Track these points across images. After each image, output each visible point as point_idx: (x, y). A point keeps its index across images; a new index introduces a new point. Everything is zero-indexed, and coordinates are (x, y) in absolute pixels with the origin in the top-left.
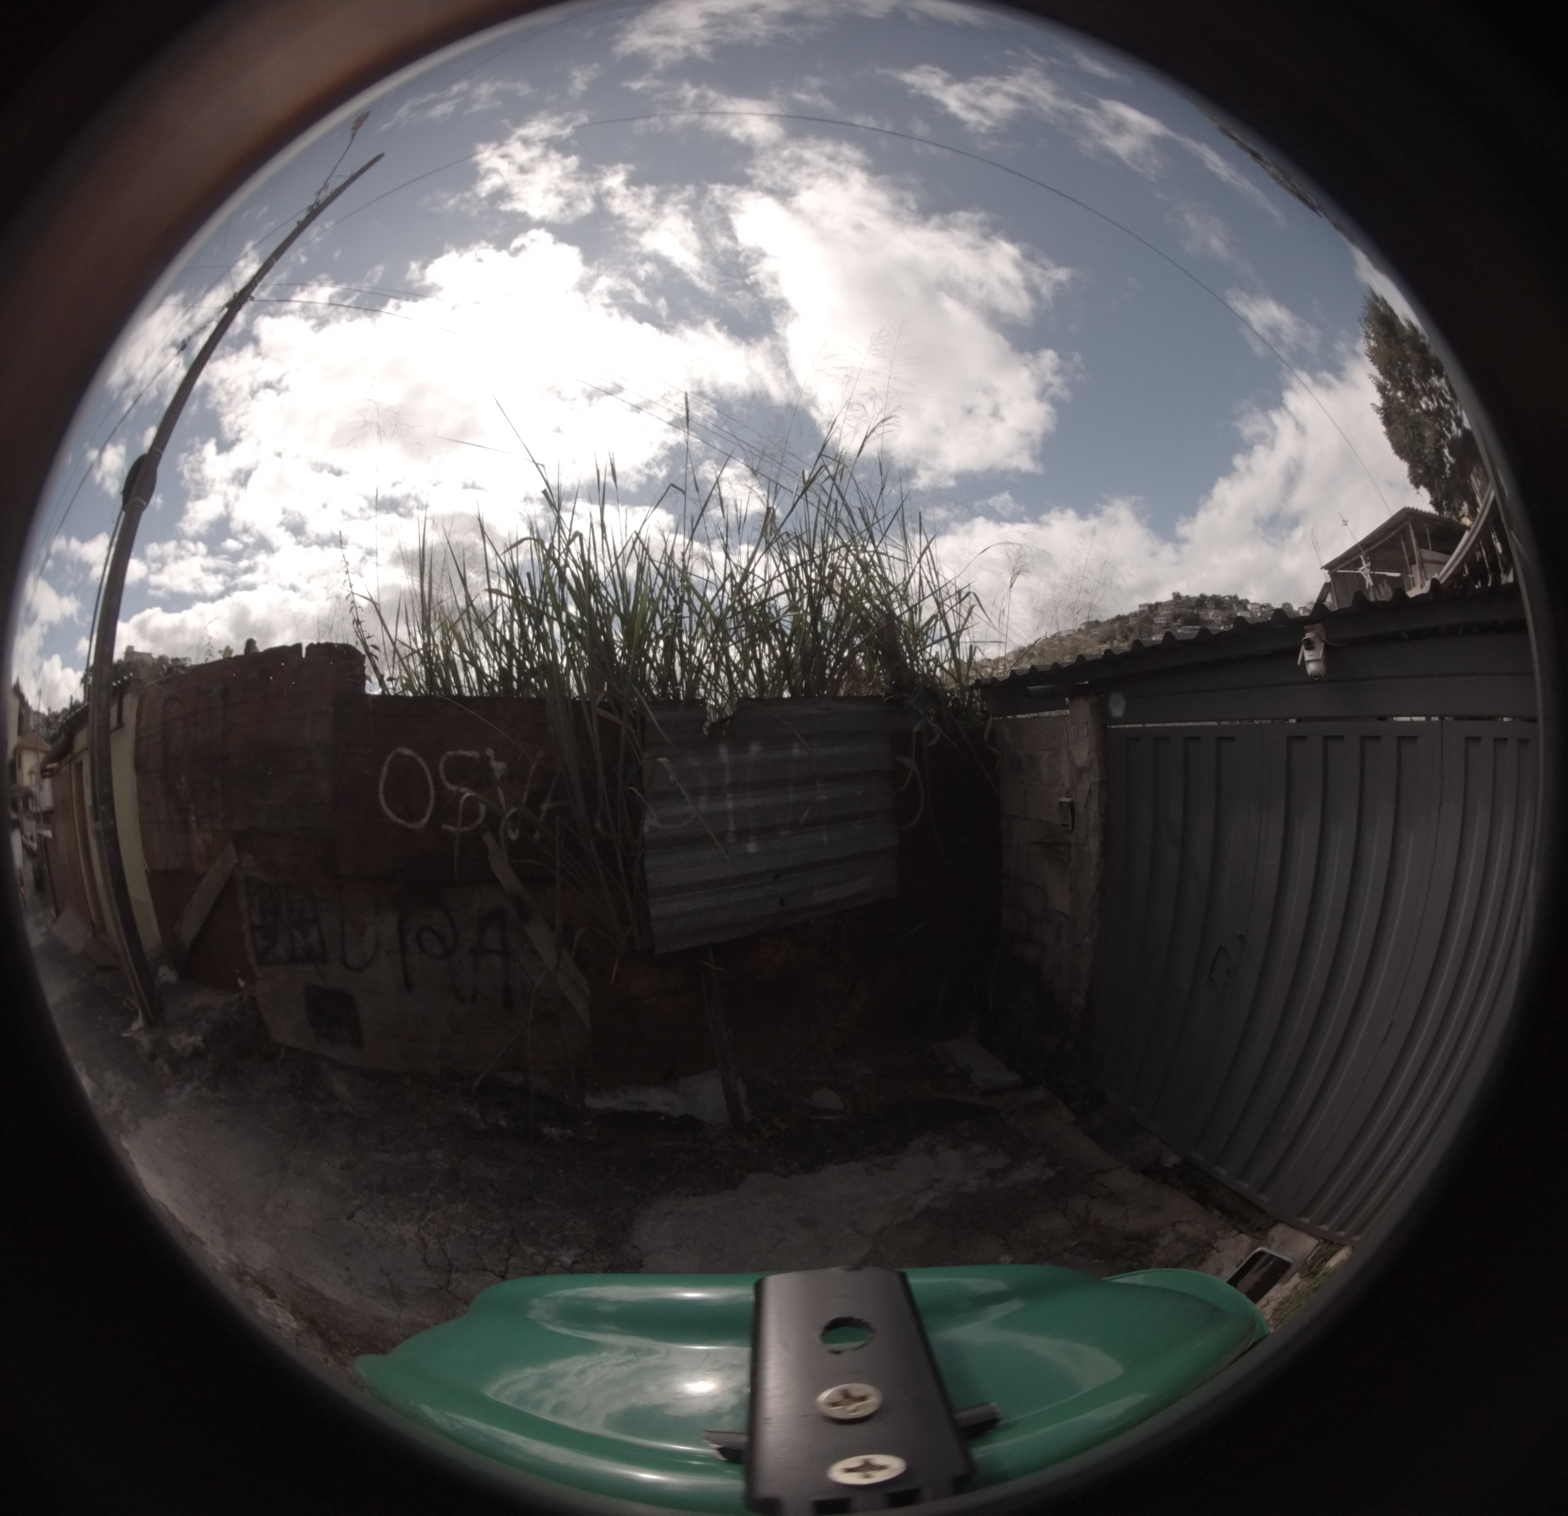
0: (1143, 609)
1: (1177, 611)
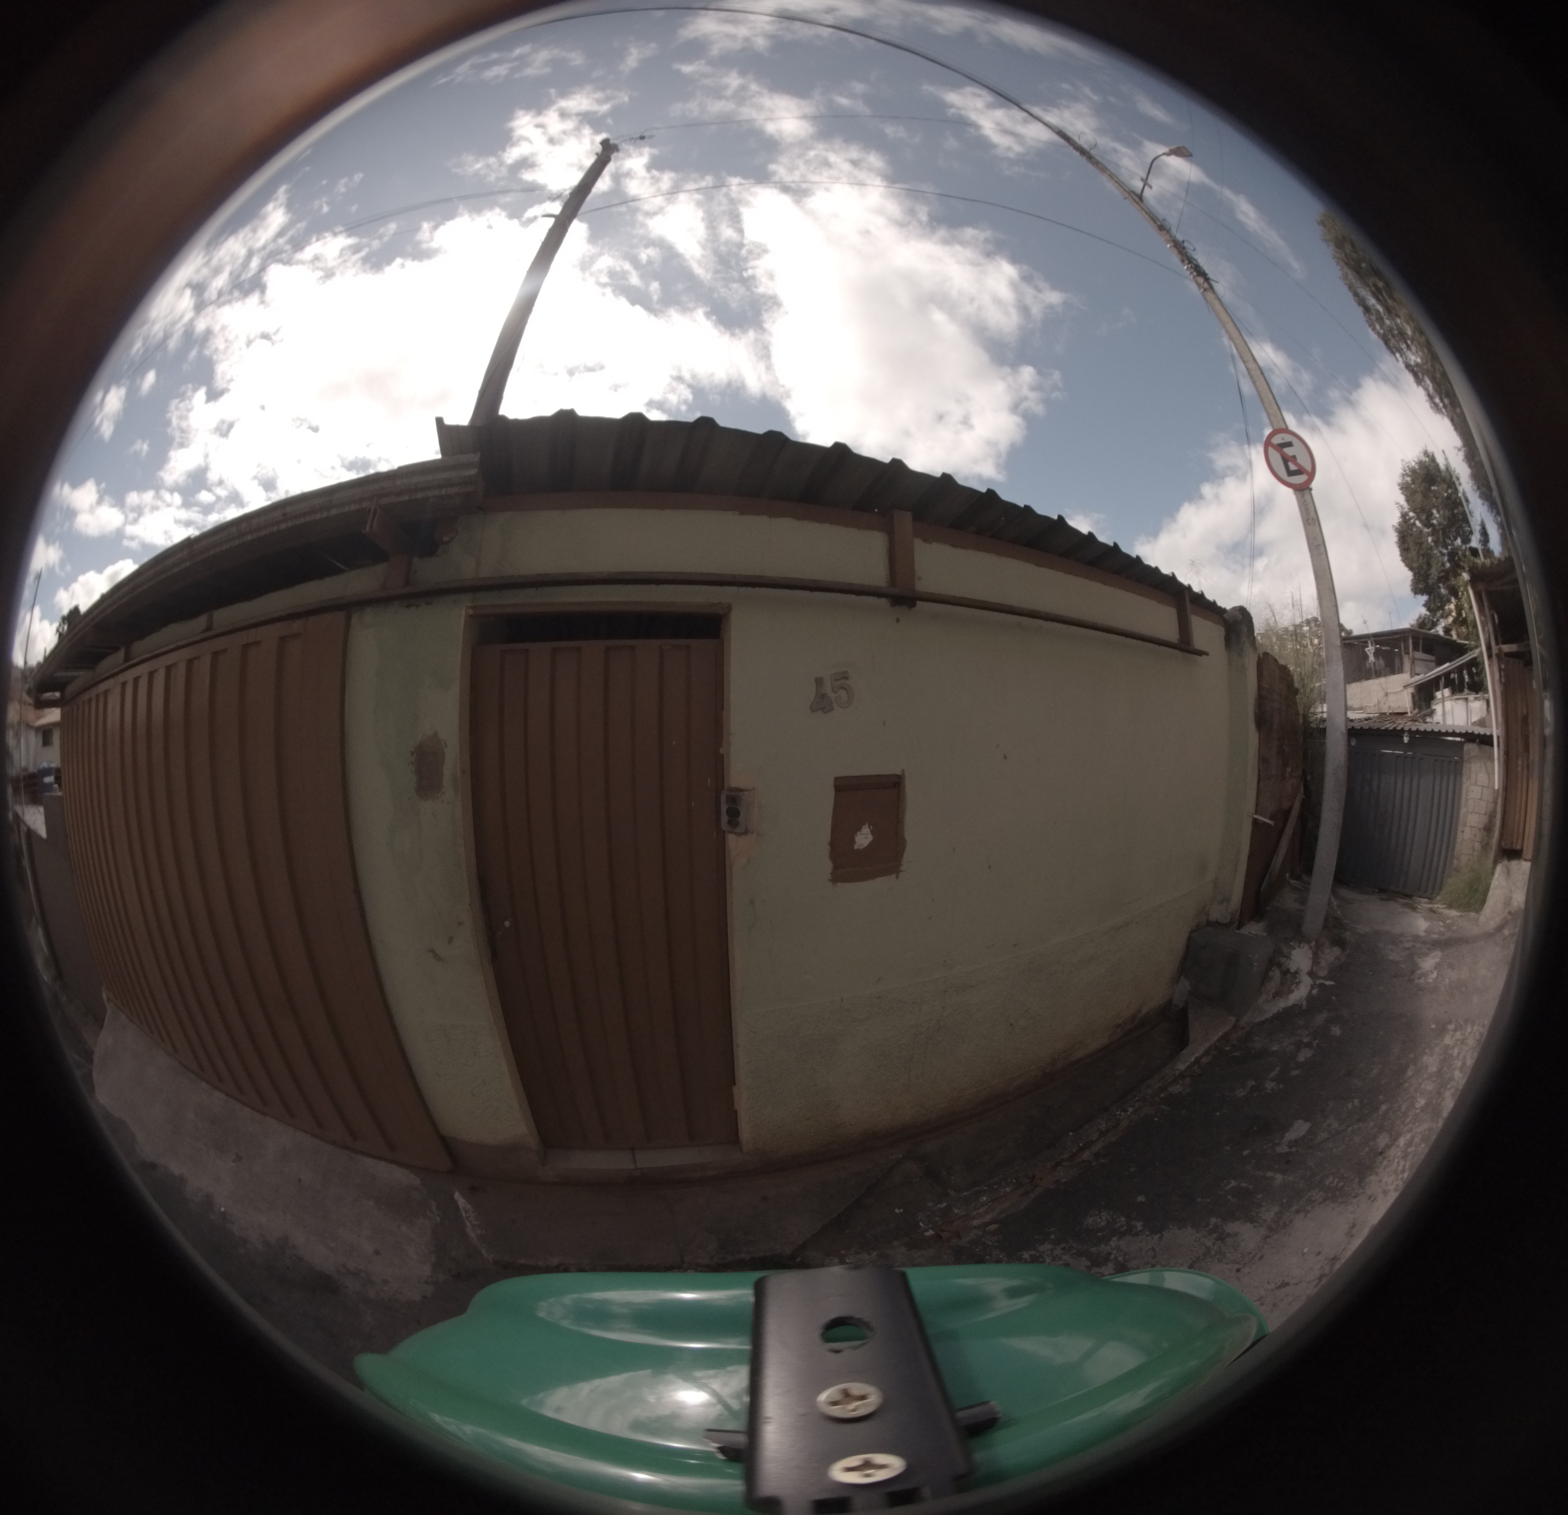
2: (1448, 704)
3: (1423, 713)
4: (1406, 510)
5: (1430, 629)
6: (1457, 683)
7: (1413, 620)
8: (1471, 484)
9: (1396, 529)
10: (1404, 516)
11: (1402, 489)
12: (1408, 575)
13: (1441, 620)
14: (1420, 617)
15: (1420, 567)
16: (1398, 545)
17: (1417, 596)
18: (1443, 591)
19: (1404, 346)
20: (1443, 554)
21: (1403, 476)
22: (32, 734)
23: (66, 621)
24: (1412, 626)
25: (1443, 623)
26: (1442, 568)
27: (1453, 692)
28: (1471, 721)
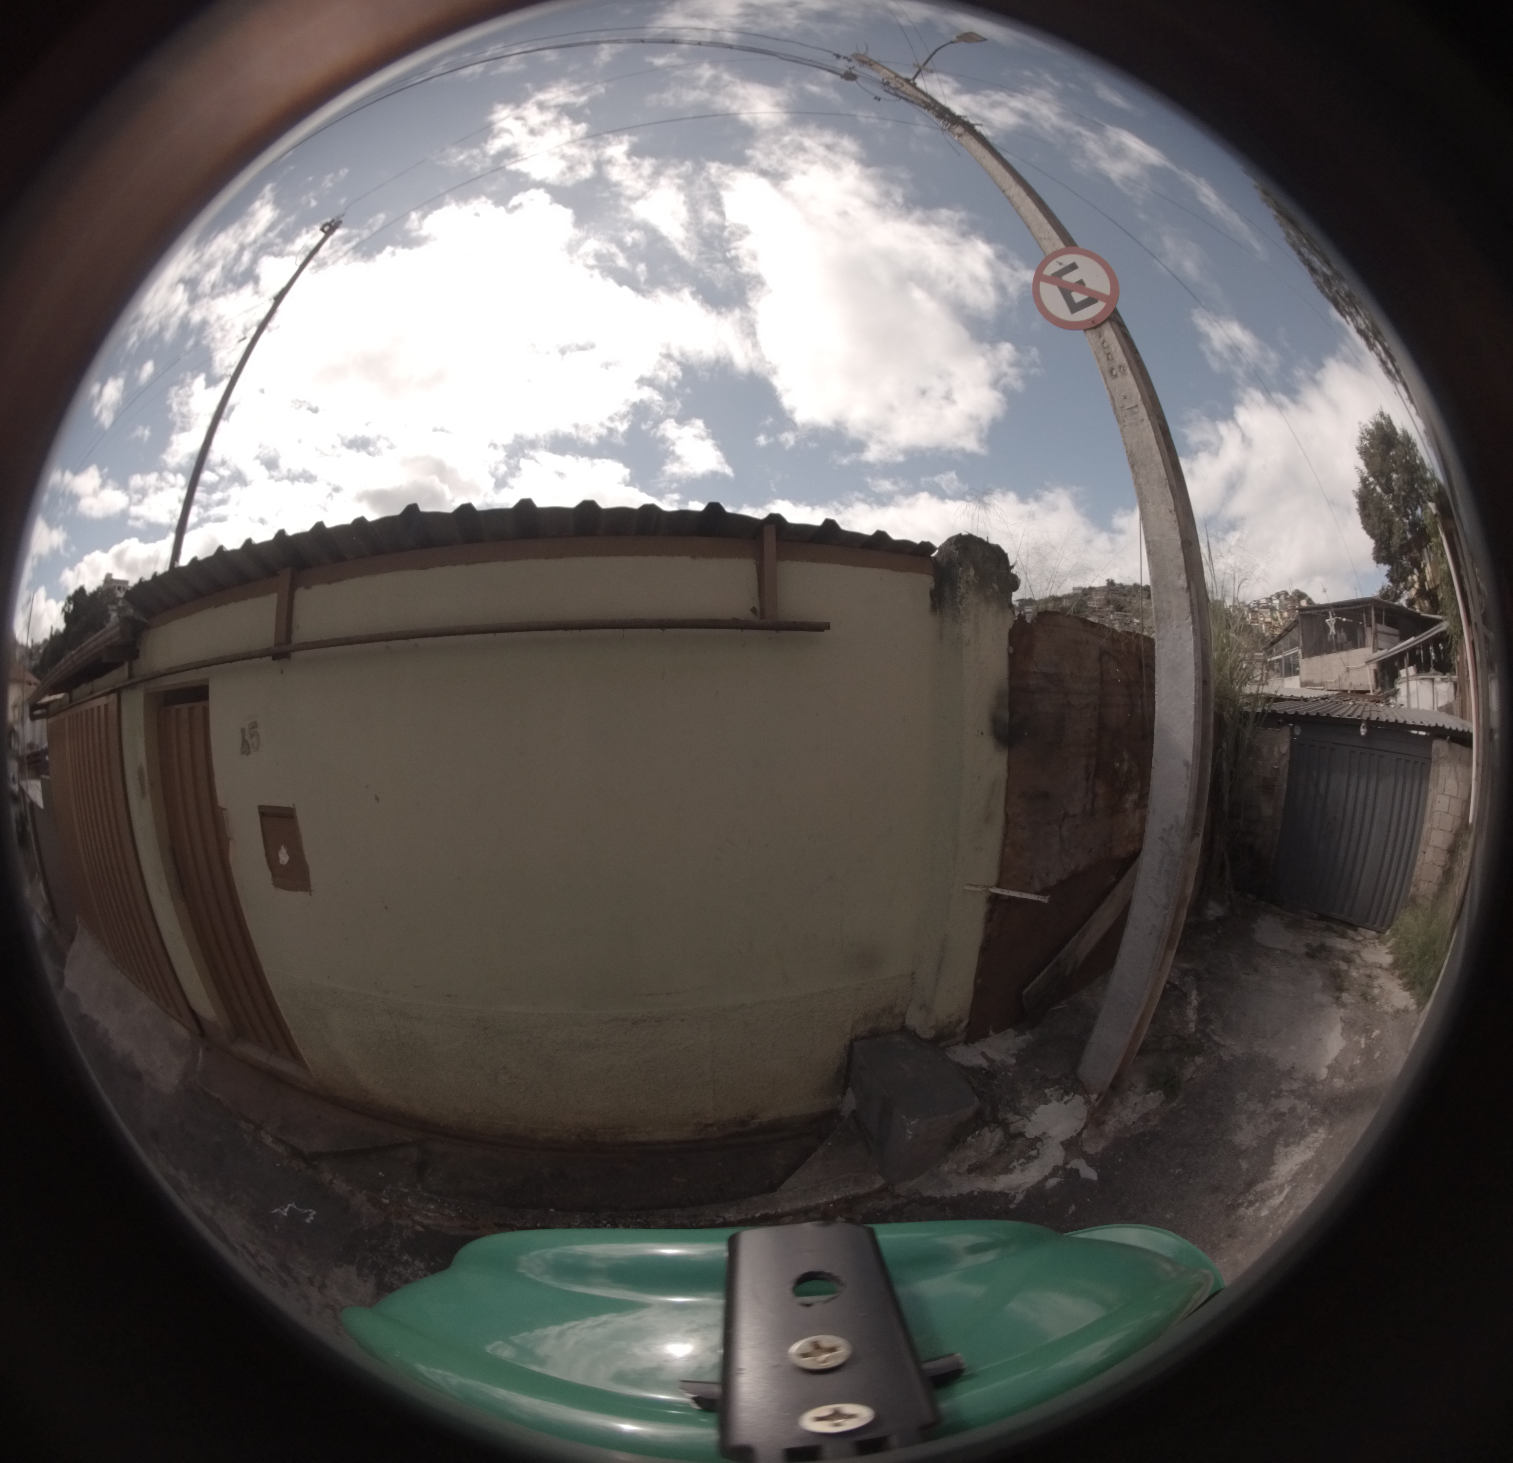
0: (1076, 592)
1: (1110, 597)
2: (1413, 685)
3: (1386, 692)
5: (1394, 601)
6: (1422, 660)
7: (1376, 590)
12: (1370, 544)
14: (1383, 589)
17: (1379, 565)
18: (1405, 562)
20: (1404, 524)
23: (71, 601)
24: (1374, 596)
25: (1406, 596)
26: (1404, 538)
27: (1419, 671)
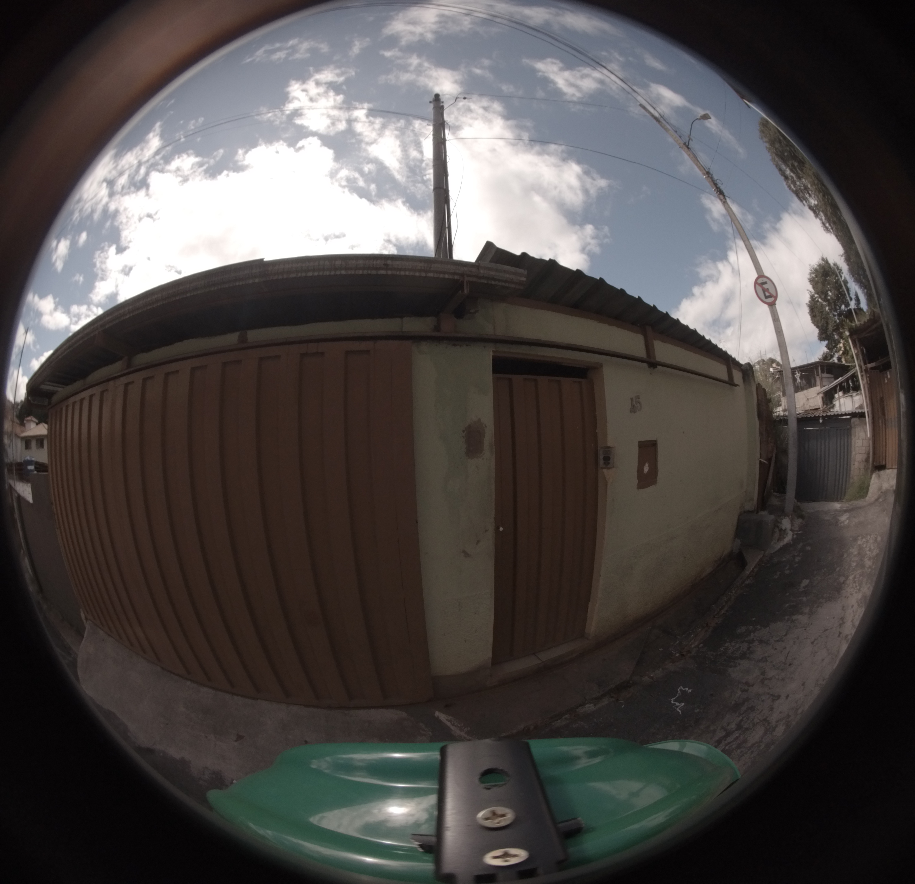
2: (842, 400)
3: (828, 407)
4: (813, 293)
5: (830, 360)
6: (846, 388)
7: (820, 356)
8: (849, 275)
9: (808, 305)
10: (812, 297)
11: (810, 281)
12: (816, 331)
13: (836, 354)
14: (824, 354)
15: (823, 326)
16: (809, 314)
17: (821, 342)
18: (836, 337)
19: (807, 196)
20: (834, 315)
21: (810, 274)
22: (19, 441)
24: (820, 359)
25: (837, 355)
26: (835, 324)
27: (844, 393)
28: (855, 406)
